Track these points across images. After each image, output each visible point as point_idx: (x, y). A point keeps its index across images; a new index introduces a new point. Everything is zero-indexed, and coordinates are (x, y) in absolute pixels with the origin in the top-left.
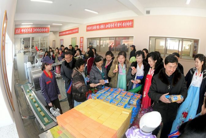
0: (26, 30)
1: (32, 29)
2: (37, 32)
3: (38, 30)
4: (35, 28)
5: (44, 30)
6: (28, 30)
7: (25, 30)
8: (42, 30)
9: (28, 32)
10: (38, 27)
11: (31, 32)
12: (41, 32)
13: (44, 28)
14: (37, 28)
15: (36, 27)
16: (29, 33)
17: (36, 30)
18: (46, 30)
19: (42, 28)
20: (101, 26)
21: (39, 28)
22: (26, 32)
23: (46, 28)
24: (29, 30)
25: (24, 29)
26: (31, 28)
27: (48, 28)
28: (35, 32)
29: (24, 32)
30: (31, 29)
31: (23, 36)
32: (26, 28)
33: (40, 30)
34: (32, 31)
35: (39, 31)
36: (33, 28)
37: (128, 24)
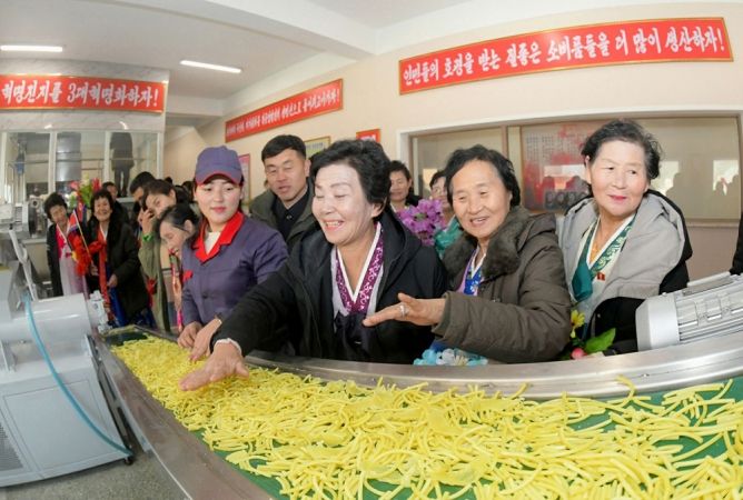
0: (30, 88)
1: (62, 88)
2: (91, 105)
3: (96, 93)
4: (80, 82)
5: (134, 96)
6: (38, 91)
7: (19, 90)
8: (121, 95)
9: (39, 102)
10: (100, 80)
11: (55, 100)
12: (116, 107)
13: (130, 85)
14: (92, 82)
15: (85, 79)
16: (41, 105)
17: (83, 92)
18: (147, 96)
19: (118, 84)
20: (511, 52)
21: (105, 83)
22: (25, 103)
23: (143, 86)
24: (44, 90)
25: (18, 82)
26: (53, 80)
27: (155, 86)
28: (78, 105)
29: (13, 99)
30: (58, 85)
31: (9, 121)
32: (29, 82)
33: (108, 93)
34: (62, 98)
35: (102, 101)
36: (65, 81)
37: (698, 38)
